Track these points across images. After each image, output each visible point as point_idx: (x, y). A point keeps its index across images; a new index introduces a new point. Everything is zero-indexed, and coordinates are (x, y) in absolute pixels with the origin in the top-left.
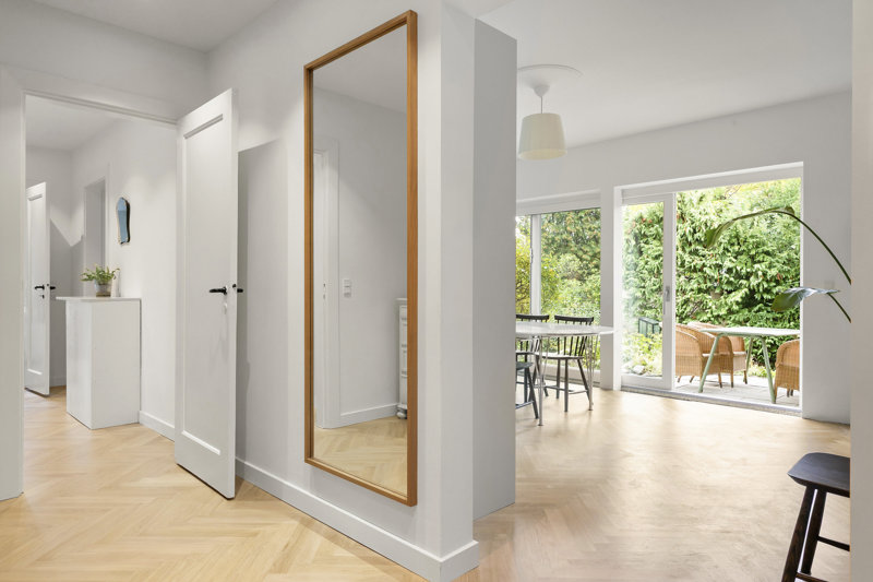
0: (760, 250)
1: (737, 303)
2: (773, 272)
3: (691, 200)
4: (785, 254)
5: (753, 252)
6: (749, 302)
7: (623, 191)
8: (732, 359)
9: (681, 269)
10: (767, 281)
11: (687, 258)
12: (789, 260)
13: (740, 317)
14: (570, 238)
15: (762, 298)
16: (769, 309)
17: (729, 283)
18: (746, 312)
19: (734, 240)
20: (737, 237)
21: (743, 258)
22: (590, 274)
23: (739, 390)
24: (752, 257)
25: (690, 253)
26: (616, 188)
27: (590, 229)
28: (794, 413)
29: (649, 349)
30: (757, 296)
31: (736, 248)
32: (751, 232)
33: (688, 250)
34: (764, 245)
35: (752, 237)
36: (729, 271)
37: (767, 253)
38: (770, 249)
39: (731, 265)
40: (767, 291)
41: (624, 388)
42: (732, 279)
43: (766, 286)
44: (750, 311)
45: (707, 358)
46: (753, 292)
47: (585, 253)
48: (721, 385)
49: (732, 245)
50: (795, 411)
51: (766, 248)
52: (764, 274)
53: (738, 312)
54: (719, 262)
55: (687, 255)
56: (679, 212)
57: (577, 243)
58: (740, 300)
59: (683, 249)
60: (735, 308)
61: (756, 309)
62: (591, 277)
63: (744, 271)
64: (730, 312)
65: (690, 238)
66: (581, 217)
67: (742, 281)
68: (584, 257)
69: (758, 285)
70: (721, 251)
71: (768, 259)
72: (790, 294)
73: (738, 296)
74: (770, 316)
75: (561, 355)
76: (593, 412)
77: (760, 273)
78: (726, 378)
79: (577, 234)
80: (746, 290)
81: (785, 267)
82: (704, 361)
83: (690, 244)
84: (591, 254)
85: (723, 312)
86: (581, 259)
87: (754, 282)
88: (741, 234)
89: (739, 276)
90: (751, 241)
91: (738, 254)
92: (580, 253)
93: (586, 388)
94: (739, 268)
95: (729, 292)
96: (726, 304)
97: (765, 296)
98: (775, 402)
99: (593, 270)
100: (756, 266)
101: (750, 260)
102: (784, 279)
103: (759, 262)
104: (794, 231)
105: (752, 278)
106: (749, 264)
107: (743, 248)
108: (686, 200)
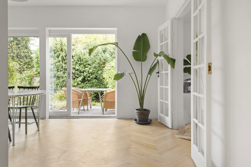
0: (87, 63)
1: (80, 81)
2: (91, 71)
3: (65, 44)
4: (94, 65)
5: (85, 64)
6: (84, 81)
7: (49, 30)
8: (87, 100)
9: (62, 69)
10: (89, 74)
11: (64, 65)
12: (95, 67)
13: (81, 86)
14: (14, 55)
15: (87, 79)
16: (90, 83)
17: (78, 74)
18: (83, 84)
19: (79, 60)
20: (80, 58)
21: (82, 65)
22: (23, 71)
23: (90, 111)
24: (85, 66)
25: (65, 63)
26: (47, 28)
27: (23, 52)
28: (113, 117)
29: (52, 99)
30: (86, 79)
31: (80, 62)
32: (84, 57)
33: (64, 62)
34: (88, 62)
35: (84, 59)
36: (78, 70)
37: (89, 64)
38: (90, 63)
39: (78, 68)
40: (89, 77)
41: (50, 117)
42: (78, 73)
43: (89, 75)
44: (84, 84)
45: (81, 100)
46: (85, 77)
47: (22, 62)
48: (84, 110)
49: (78, 61)
50: (114, 117)
51: (88, 63)
52: (88, 72)
53: (80, 84)
54: (74, 67)
55: (64, 64)
56: (61, 48)
57: (18, 58)
58: (81, 80)
59: (62, 62)
60: (80, 83)
61: (86, 83)
62: (25, 72)
63: (82, 70)
64: (78, 84)
65: (65, 58)
66: (19, 47)
67: (81, 74)
68: (21, 63)
69: (86, 75)
70: (75, 63)
71: (89, 66)
72: (119, 74)
73: (80, 79)
74: (90, 85)
75: (22, 106)
76: (40, 131)
77: (87, 71)
78: (86, 107)
79: (18, 54)
80: (83, 77)
81: (94, 69)
82: (80, 102)
83: (65, 60)
84: (24, 62)
85: (76, 84)
86: (20, 65)
87: (85, 74)
88: (81, 58)
89: (80, 72)
90: (84, 60)
91: (80, 64)
92: (19, 62)
93: (36, 120)
94: (81, 69)
95: (78, 77)
96: (77, 81)
97: (89, 79)
98: (103, 114)
99: (25, 69)
100: (86, 68)
101: (84, 66)
102: (94, 73)
103: (87, 67)
104: (96, 58)
105: (85, 73)
106: (84, 68)
107: (82, 62)
108: (63, 44)
